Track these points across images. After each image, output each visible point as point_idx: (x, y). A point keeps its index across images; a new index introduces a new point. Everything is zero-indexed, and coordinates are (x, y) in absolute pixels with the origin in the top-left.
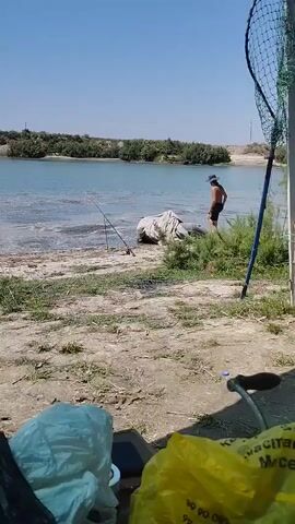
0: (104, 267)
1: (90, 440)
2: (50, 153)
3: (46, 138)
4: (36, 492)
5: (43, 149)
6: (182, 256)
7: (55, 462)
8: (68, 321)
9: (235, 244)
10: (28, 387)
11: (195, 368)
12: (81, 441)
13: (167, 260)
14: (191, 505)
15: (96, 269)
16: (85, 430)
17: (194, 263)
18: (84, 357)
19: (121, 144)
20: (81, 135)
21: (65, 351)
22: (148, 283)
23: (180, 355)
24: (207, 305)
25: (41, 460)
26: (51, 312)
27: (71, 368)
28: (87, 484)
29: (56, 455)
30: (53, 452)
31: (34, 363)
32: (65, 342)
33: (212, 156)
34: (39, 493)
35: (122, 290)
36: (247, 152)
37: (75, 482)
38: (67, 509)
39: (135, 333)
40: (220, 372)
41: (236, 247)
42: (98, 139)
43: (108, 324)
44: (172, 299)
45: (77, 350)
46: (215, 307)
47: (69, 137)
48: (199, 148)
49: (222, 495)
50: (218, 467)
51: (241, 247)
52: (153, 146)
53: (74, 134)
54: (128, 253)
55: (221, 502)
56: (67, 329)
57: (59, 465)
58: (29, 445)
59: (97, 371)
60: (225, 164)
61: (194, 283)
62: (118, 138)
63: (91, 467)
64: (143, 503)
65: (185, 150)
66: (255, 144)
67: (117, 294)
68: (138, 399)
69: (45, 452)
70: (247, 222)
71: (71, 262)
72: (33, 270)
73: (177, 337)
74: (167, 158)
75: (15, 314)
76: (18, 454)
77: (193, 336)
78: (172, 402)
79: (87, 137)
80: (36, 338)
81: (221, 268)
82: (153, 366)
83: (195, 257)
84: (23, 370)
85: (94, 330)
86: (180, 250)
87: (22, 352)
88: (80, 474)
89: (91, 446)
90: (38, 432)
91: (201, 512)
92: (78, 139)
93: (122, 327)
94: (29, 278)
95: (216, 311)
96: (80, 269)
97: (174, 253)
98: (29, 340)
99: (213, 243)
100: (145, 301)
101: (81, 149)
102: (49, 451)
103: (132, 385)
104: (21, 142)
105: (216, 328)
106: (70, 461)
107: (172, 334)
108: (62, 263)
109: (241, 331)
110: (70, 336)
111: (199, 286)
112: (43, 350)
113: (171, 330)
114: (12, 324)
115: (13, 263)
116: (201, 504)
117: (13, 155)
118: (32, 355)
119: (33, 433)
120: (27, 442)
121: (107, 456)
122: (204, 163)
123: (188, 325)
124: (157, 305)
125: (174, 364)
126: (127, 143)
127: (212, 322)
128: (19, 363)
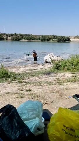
0: (37, 69)
1: (37, 110)
2: (22, 39)
3: (21, 35)
4: (24, 122)
5: (20, 38)
6: (57, 66)
7: (29, 114)
8: (28, 83)
9: (72, 63)
10: (18, 100)
11: (62, 95)
12: (35, 110)
13: (53, 67)
14: (64, 126)
15: (34, 70)
16: (36, 107)
17: (61, 68)
18: (32, 92)
19: (41, 37)
20: (30, 34)
21: (27, 91)
22: (49, 73)
23: (58, 92)
24: (65, 79)
25: (25, 114)
26: (23, 81)
27: (28, 95)
28: (37, 120)
29: (29, 113)
30: (28, 112)
31: (19, 94)
32: (27, 89)
33: (65, 39)
34: (25, 122)
35: (42, 75)
36: (75, 38)
37: (34, 120)
38: (32, 126)
39: (45, 86)
40: (68, 97)
41: (72, 64)
42: (34, 35)
43: (38, 84)
44: (55, 77)
45: (30, 91)
46: (67, 79)
47: (27, 35)
48: (62, 37)
49: (73, 123)
50: (72, 116)
51: (74, 64)
52: (49, 37)
53: (28, 34)
54: (43, 65)
55: (72, 125)
56: (27, 85)
57: (30, 115)
58: (22, 110)
59: (36, 96)
60: (69, 42)
61: (61, 73)
62: (40, 35)
63: (38, 116)
64: (51, 126)
65: (58, 38)
66: (77, 36)
67: (41, 76)
68: (46, 103)
69: (26, 112)
70: (75, 56)
71: (28, 68)
72: (18, 70)
73: (57, 87)
74: (53, 40)
75: (14, 81)
76: (19, 112)
77: (61, 87)
78: (56, 104)
79: (32, 35)
80: (19, 87)
81: (68, 69)
82: (50, 95)
83: (61, 66)
84: (16, 96)
85: (35, 85)
86: (57, 64)
87: (16, 91)
88: (35, 118)
89: (37, 111)
90: (24, 107)
91: (67, 128)
92: (29, 35)
93: (42, 84)
94: (17, 72)
95: (67, 81)
96: (30, 70)
97: (55, 65)
98: (18, 88)
99: (66, 62)
100: (48, 78)
101: (30, 38)
102: (27, 112)
103: (45, 100)
104: (14, 36)
105: (67, 85)
106: (32, 114)
107: (55, 87)
108: (25, 68)
109: (74, 86)
110: (28, 87)
111: (62, 74)
112: (21, 90)
113: (55, 85)
114: (13, 84)
115: (13, 68)
116: (67, 126)
117: (12, 40)
118: (19, 92)
119: (23, 107)
120: (21, 109)
121: (42, 114)
122: (63, 41)
123: (59, 84)
124: (51, 79)
125: (56, 94)
126: (42, 36)
127: (66, 83)
128: (15, 94)
